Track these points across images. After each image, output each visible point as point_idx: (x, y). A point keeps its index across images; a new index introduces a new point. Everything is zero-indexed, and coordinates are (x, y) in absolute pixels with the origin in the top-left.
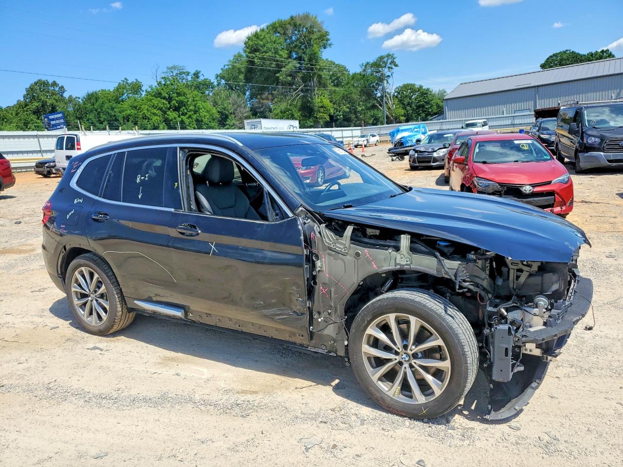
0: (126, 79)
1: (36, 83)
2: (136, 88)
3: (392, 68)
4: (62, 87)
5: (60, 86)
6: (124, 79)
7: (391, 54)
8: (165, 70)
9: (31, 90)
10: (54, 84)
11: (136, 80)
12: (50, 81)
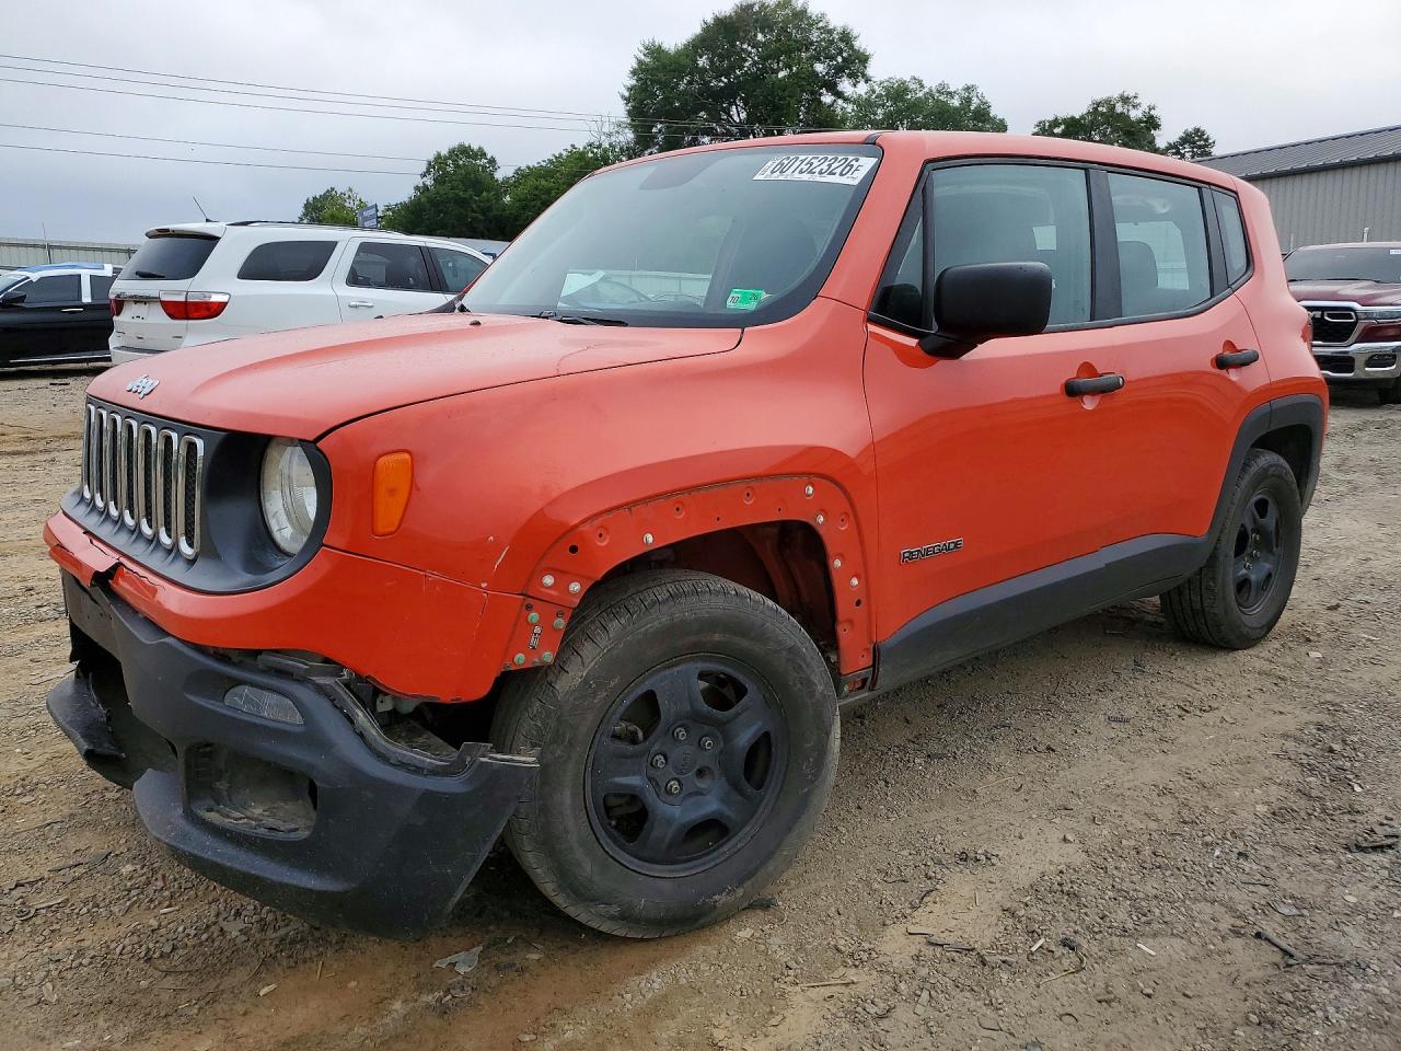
0: (573, 146)
1: (452, 152)
4: (492, 161)
5: (490, 156)
6: (570, 149)
9: (439, 163)
10: (482, 153)
12: (475, 147)
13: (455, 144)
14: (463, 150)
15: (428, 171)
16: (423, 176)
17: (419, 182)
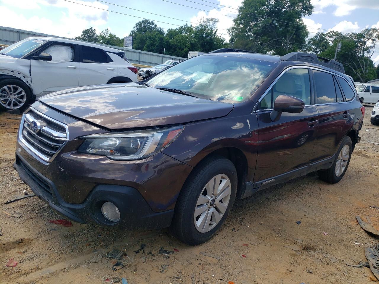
0: (187, 24)
1: (143, 21)
2: (189, 29)
3: (375, 40)
4: (156, 26)
5: (155, 24)
6: (185, 24)
7: (376, 28)
8: (206, 20)
9: (139, 24)
10: (153, 23)
11: (191, 25)
12: (151, 21)
13: (144, 19)
14: (146, 21)
15: (136, 27)
16: (134, 28)
17: (133, 29)
